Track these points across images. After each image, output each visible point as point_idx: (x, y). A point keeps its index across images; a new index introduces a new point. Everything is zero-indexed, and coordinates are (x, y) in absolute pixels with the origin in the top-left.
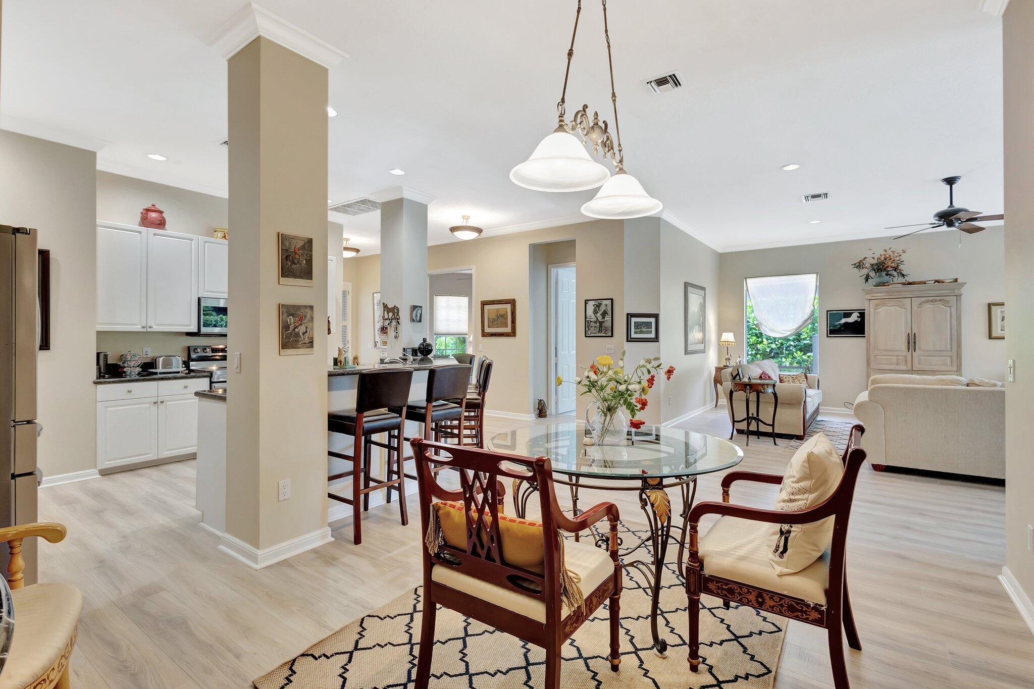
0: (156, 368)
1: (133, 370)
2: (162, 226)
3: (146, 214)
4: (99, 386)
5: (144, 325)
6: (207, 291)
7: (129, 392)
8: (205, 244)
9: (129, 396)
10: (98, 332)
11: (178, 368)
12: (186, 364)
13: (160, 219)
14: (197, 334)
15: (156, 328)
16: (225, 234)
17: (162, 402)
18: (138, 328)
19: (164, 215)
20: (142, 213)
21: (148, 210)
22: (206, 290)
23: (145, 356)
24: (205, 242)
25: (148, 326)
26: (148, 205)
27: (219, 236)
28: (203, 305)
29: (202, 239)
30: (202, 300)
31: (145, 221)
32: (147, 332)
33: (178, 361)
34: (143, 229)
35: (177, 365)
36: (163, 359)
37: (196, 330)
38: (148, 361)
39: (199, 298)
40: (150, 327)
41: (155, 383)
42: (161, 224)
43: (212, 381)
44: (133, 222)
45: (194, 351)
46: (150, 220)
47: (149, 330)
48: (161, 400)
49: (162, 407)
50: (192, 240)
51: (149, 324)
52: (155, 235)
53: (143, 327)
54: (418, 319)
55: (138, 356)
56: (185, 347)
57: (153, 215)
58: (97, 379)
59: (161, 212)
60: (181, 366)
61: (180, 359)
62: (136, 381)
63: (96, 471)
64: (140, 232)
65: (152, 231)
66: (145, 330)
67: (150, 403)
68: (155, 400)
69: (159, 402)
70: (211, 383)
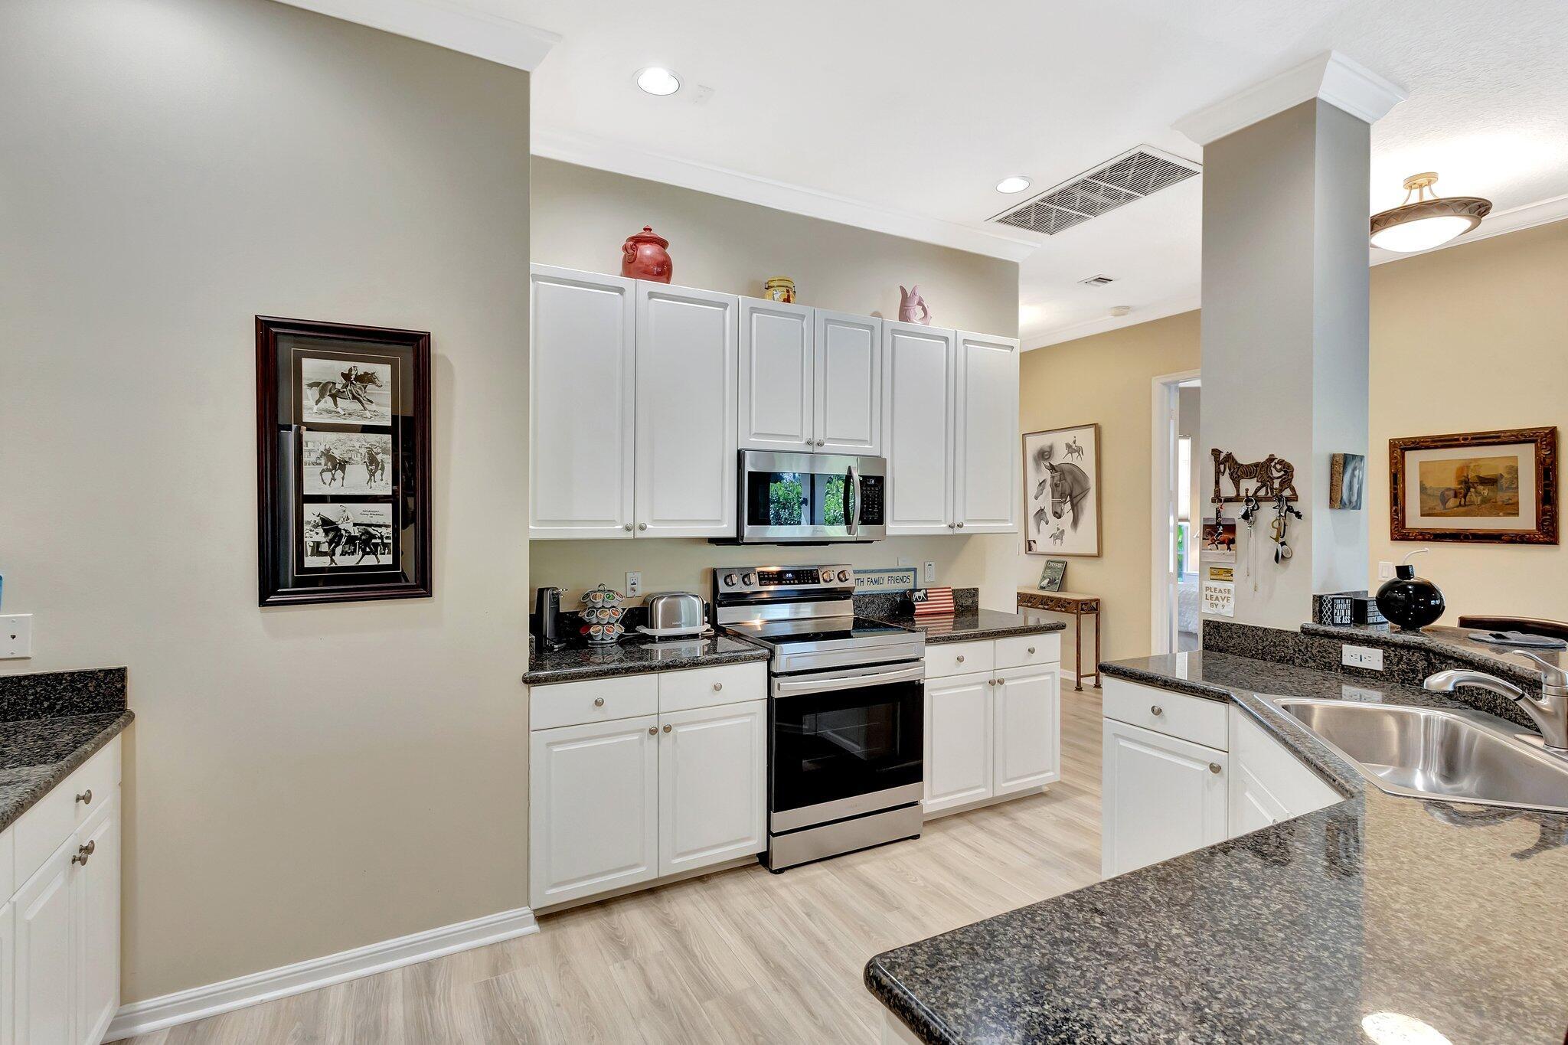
0: (652, 627)
1: (607, 629)
2: (664, 278)
3: (634, 248)
4: (536, 690)
5: (629, 521)
6: (757, 435)
7: (599, 703)
8: (751, 315)
9: (598, 714)
10: (533, 543)
11: (693, 624)
12: (710, 614)
13: (660, 258)
14: (736, 541)
15: (654, 531)
16: (788, 291)
17: (667, 729)
18: (616, 531)
19: (668, 251)
20: (625, 248)
21: (637, 240)
22: (754, 431)
23: (630, 594)
24: (753, 310)
25: (637, 526)
26: (637, 231)
27: (776, 297)
28: (749, 467)
29: (745, 301)
30: (748, 455)
31: (632, 266)
32: (635, 540)
33: (692, 606)
34: (628, 283)
35: (692, 617)
36: (664, 604)
37: (733, 534)
38: (636, 604)
39: (739, 452)
40: (642, 528)
41: (652, 677)
42: (662, 271)
43: (775, 670)
44: (608, 268)
45: (725, 580)
46: (641, 262)
47: (640, 534)
48: (666, 724)
49: (666, 740)
50: (725, 306)
51: (639, 521)
52: (651, 295)
53: (628, 529)
54: (1355, 498)
55: (617, 597)
56: (706, 571)
57: (647, 251)
58: (531, 669)
59: (663, 244)
60: (699, 621)
61: (698, 603)
62: (613, 674)
63: (526, 912)
64: (621, 291)
65: (647, 285)
66: (630, 535)
67: (642, 731)
68: (652, 722)
69: (661, 729)
70: (771, 675)
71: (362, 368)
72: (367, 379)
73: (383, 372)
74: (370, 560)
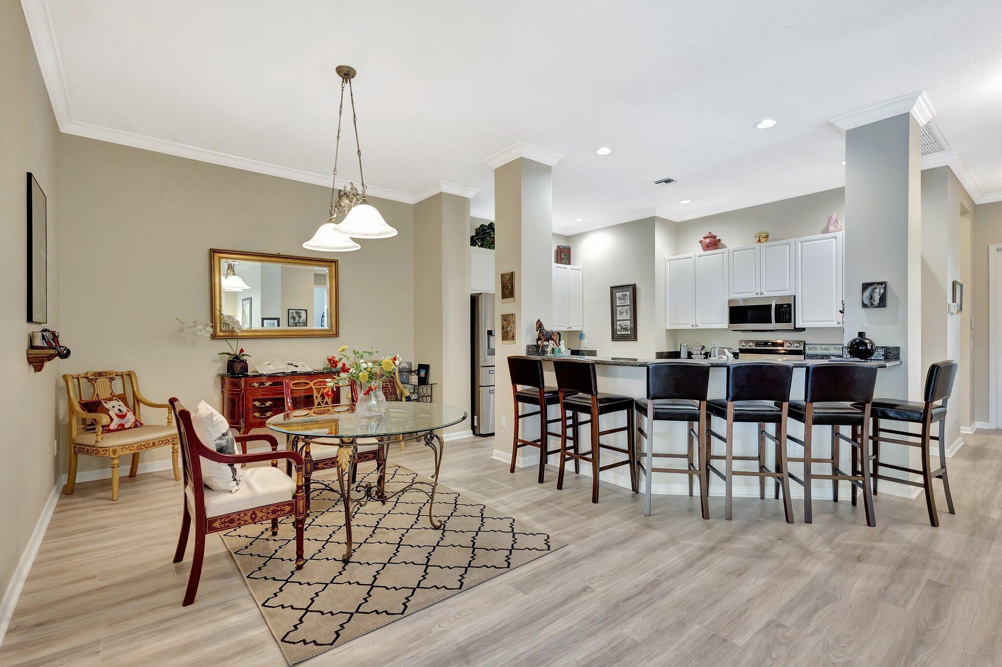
6: (736, 294)
8: (733, 254)
18: (690, 327)
21: (705, 238)
24: (734, 251)
28: (730, 305)
29: (731, 250)
36: (718, 350)
37: (727, 327)
39: (729, 300)
40: (697, 326)
46: (705, 245)
50: (724, 253)
51: (696, 323)
52: (699, 256)
53: (693, 326)
54: (878, 302)
57: (707, 240)
64: (691, 258)
71: (625, 293)
72: (626, 295)
73: (628, 293)
74: (627, 333)
